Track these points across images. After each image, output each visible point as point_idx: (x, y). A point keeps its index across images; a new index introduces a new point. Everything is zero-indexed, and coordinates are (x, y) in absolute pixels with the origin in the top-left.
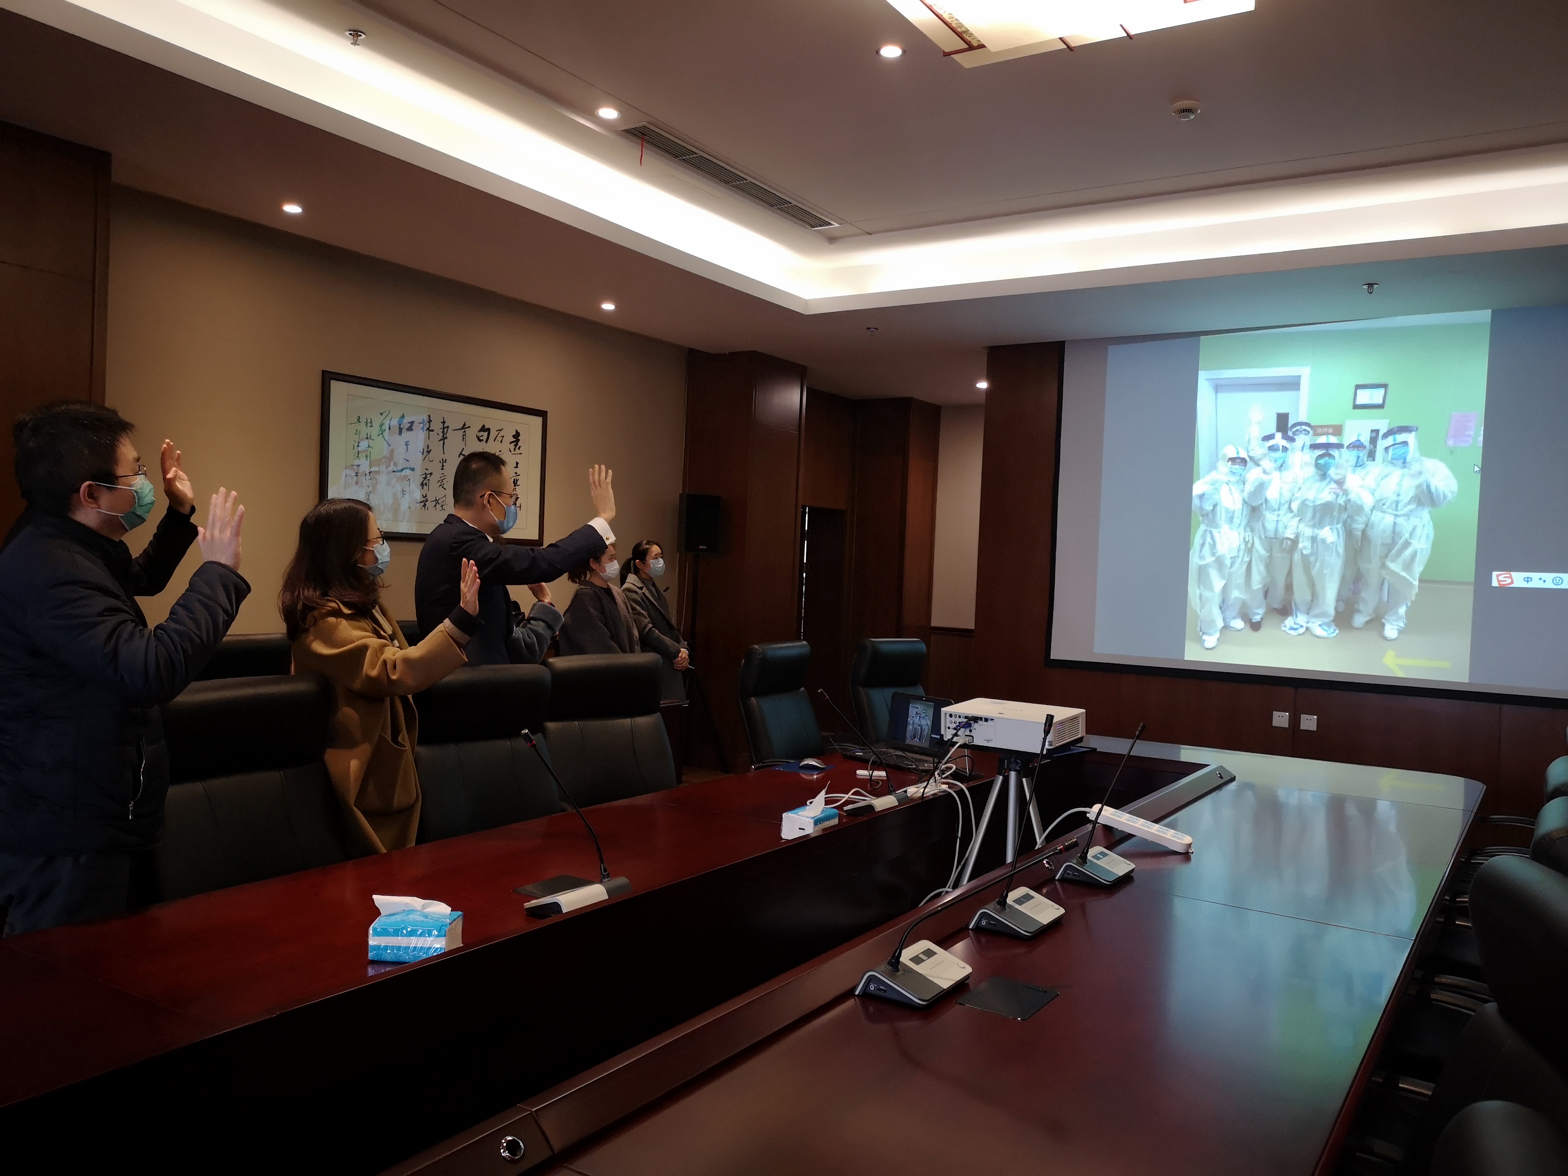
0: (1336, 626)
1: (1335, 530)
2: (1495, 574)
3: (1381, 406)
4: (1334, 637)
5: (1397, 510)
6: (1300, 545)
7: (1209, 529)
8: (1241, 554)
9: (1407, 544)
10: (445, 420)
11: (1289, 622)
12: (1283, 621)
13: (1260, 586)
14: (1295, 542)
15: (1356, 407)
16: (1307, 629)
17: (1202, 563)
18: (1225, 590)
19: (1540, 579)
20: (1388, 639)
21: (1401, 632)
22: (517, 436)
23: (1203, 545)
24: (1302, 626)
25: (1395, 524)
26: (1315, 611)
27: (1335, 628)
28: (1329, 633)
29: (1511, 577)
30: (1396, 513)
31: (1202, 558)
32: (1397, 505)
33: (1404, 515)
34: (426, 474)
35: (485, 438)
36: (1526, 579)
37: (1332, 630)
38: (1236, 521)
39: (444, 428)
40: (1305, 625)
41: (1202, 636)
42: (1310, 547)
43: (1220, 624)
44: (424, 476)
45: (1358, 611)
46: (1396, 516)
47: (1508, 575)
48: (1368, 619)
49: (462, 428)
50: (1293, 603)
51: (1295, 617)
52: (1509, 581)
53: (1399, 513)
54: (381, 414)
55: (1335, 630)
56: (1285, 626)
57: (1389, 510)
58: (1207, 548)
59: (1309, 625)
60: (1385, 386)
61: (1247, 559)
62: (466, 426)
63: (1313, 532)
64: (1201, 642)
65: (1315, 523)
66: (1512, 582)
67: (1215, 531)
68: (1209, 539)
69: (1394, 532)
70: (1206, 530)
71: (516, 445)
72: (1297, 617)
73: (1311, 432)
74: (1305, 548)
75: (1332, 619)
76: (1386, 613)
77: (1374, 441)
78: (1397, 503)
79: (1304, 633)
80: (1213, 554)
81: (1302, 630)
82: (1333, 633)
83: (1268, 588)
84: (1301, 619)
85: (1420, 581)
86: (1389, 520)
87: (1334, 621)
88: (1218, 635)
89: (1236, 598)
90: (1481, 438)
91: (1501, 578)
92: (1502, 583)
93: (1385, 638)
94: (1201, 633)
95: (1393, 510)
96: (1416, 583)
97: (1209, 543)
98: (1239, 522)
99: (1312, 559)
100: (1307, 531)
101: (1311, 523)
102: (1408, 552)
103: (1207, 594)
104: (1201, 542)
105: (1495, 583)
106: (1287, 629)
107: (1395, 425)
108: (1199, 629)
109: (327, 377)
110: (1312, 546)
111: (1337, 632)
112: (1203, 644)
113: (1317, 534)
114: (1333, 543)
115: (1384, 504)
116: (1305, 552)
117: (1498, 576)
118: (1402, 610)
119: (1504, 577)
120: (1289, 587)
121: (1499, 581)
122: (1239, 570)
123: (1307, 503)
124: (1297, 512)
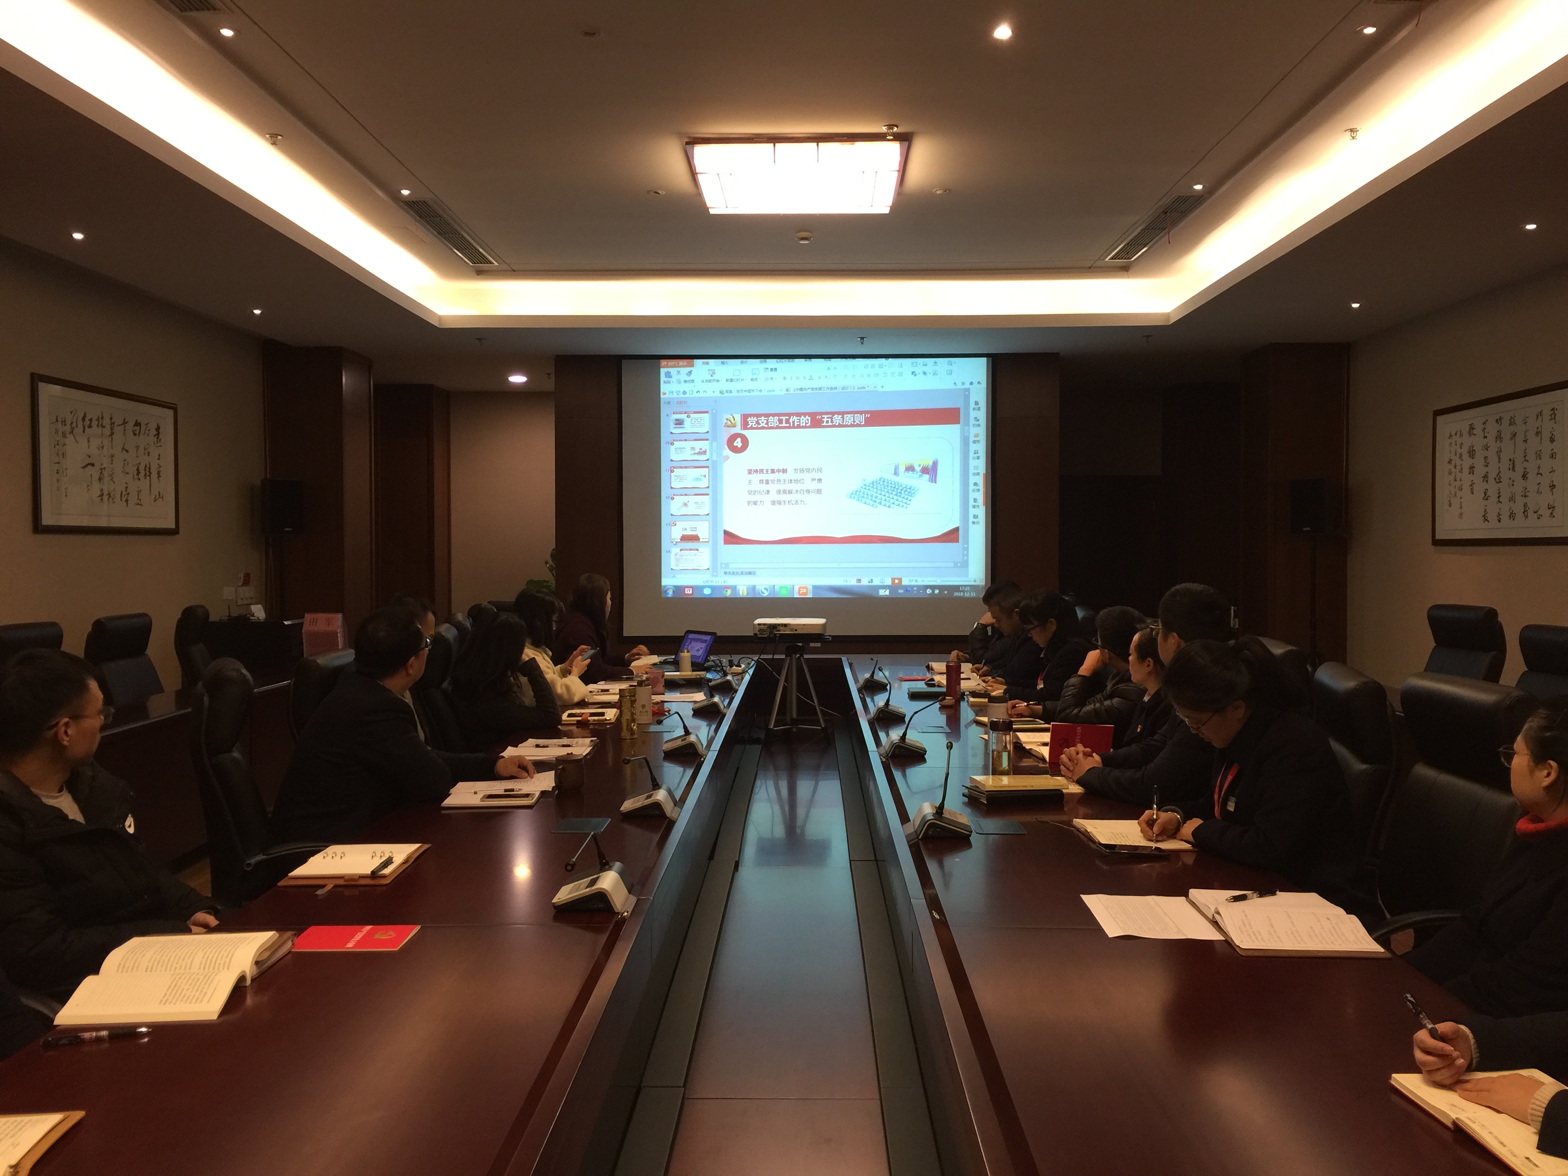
10: (112, 417)
22: (158, 429)
34: (101, 469)
35: (137, 432)
39: (111, 424)
44: (100, 471)
49: (123, 424)
54: (71, 412)
62: (126, 421)
71: (158, 438)
109: (36, 379)
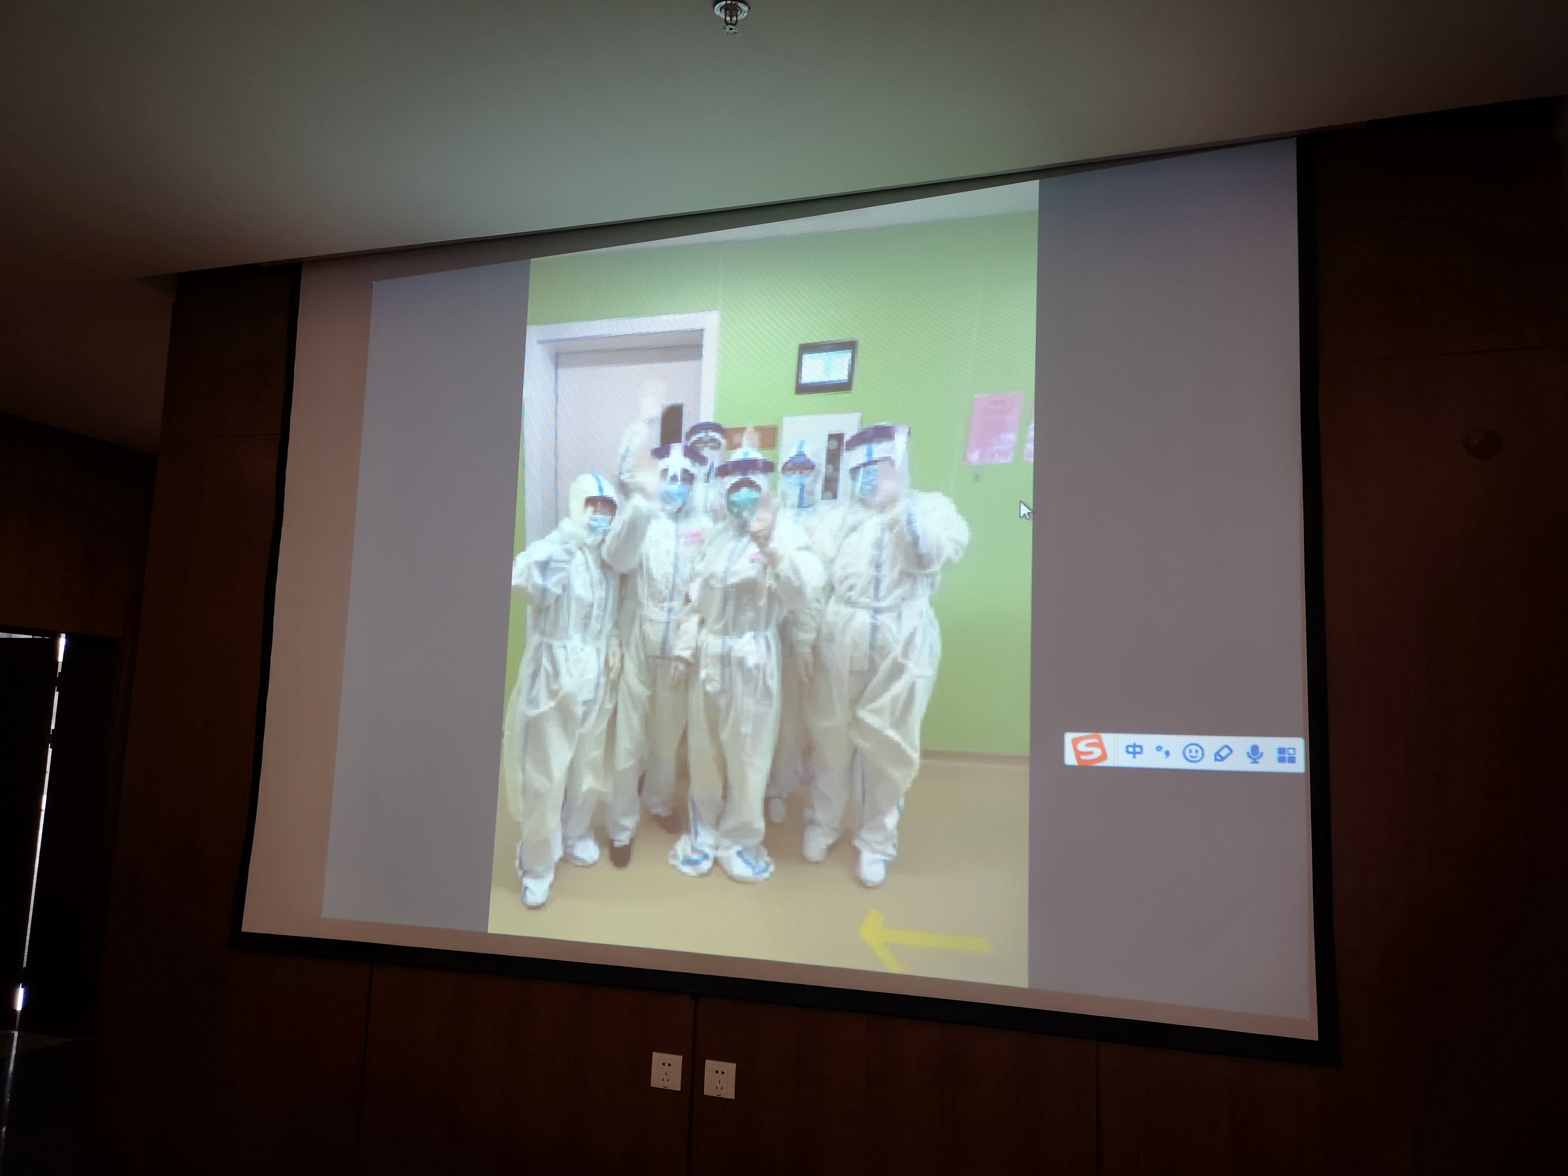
0: (770, 854)
1: (762, 641)
2: (1069, 737)
3: (844, 387)
4: (767, 880)
5: (877, 598)
6: (703, 674)
7: (546, 640)
8: (601, 693)
9: (897, 670)
11: (683, 846)
12: (671, 844)
13: (631, 763)
14: (692, 665)
15: (802, 389)
16: (716, 862)
17: (533, 713)
18: (572, 771)
19: (1159, 748)
20: (869, 885)
21: (890, 867)
23: (535, 675)
24: (706, 857)
25: (875, 628)
26: (729, 823)
27: (768, 859)
28: (757, 870)
29: (1100, 745)
30: (876, 605)
31: (533, 702)
32: (877, 588)
33: (889, 609)
36: (1131, 749)
37: (762, 864)
38: (595, 624)
40: (711, 853)
41: (522, 878)
42: (718, 678)
43: (558, 853)
45: (812, 822)
46: (877, 611)
47: (1095, 741)
48: (830, 841)
50: (690, 806)
51: (693, 836)
52: (1097, 752)
53: (883, 604)
55: (768, 865)
56: (675, 857)
57: (864, 600)
58: (542, 681)
59: (721, 854)
60: (850, 346)
61: (609, 706)
63: (724, 643)
64: (521, 890)
65: (725, 627)
66: (1104, 757)
67: (556, 644)
68: (545, 663)
69: (872, 646)
70: (540, 645)
72: (696, 834)
73: (723, 442)
74: (708, 679)
75: (761, 838)
76: (861, 826)
77: (833, 458)
78: (877, 583)
79: (710, 871)
80: (552, 694)
81: (706, 865)
82: (765, 870)
83: (645, 772)
84: (706, 839)
85: (925, 754)
86: (863, 618)
87: (766, 843)
88: (550, 878)
89: (591, 791)
90: (1030, 447)
91: (1082, 747)
92: (1083, 757)
93: (862, 883)
94: (520, 873)
95: (869, 598)
96: (915, 756)
97: (546, 670)
98: (598, 626)
99: (722, 702)
100: (713, 644)
101: (720, 626)
102: (899, 687)
103: (538, 781)
104: (531, 671)
105: (1070, 759)
106: (677, 863)
107: (870, 424)
108: (517, 863)
110: (723, 676)
111: (772, 868)
112: (523, 896)
113: (730, 649)
114: (757, 667)
115: (851, 588)
116: (709, 688)
117: (1075, 742)
118: (891, 820)
119: (1088, 745)
120: (683, 772)
121: (1078, 754)
122: (595, 725)
123: (713, 582)
124: (696, 604)
